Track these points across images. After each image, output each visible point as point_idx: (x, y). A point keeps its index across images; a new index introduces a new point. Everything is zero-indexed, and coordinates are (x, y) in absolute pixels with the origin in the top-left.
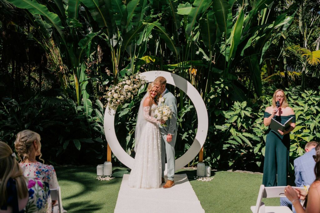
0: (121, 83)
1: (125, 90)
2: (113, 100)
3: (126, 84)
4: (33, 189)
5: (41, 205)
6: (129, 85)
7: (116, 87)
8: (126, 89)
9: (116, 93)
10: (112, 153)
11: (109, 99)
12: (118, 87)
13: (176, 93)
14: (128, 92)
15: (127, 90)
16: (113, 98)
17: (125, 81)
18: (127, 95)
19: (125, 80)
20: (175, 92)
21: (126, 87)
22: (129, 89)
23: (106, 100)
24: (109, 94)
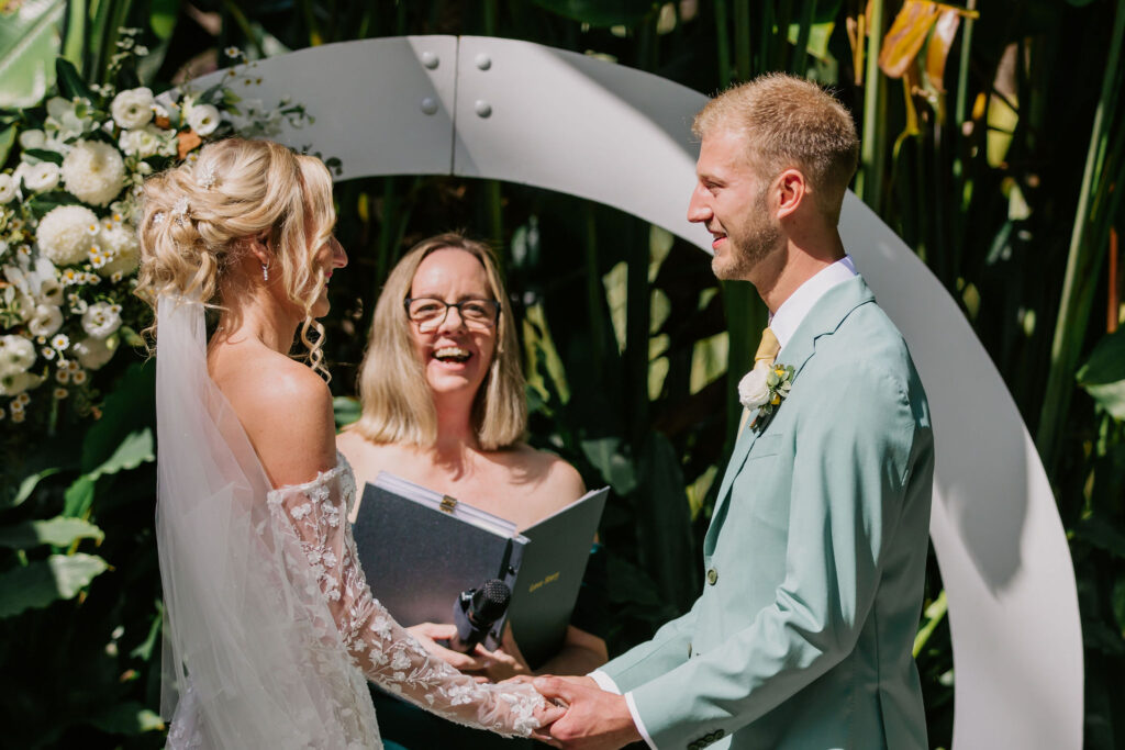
1: (46, 272)
3: (60, 196)
6: (102, 212)
8: (69, 254)
13: (664, 329)
14: (90, 294)
15: (80, 266)
17: (58, 159)
18: (73, 326)
19: (54, 145)
20: (655, 326)
21: (61, 229)
22: (99, 260)
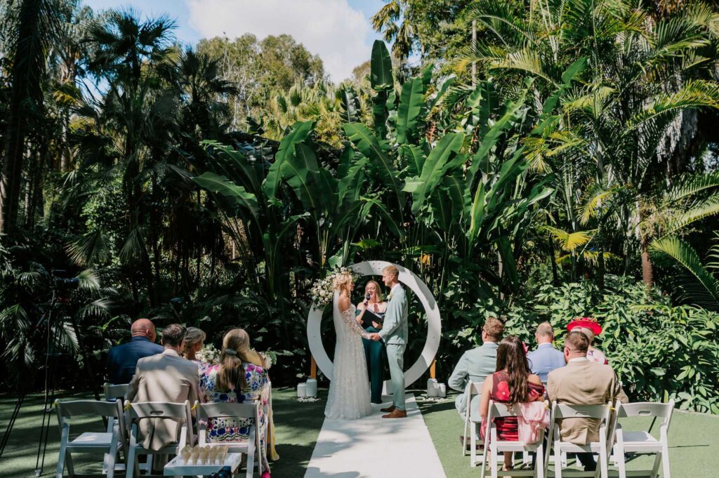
0: (329, 277)
2: (320, 298)
4: (250, 373)
5: (256, 387)
7: (324, 282)
9: (324, 289)
10: (317, 368)
11: (314, 298)
12: (326, 282)
16: (320, 296)
23: (311, 299)
24: (314, 291)
